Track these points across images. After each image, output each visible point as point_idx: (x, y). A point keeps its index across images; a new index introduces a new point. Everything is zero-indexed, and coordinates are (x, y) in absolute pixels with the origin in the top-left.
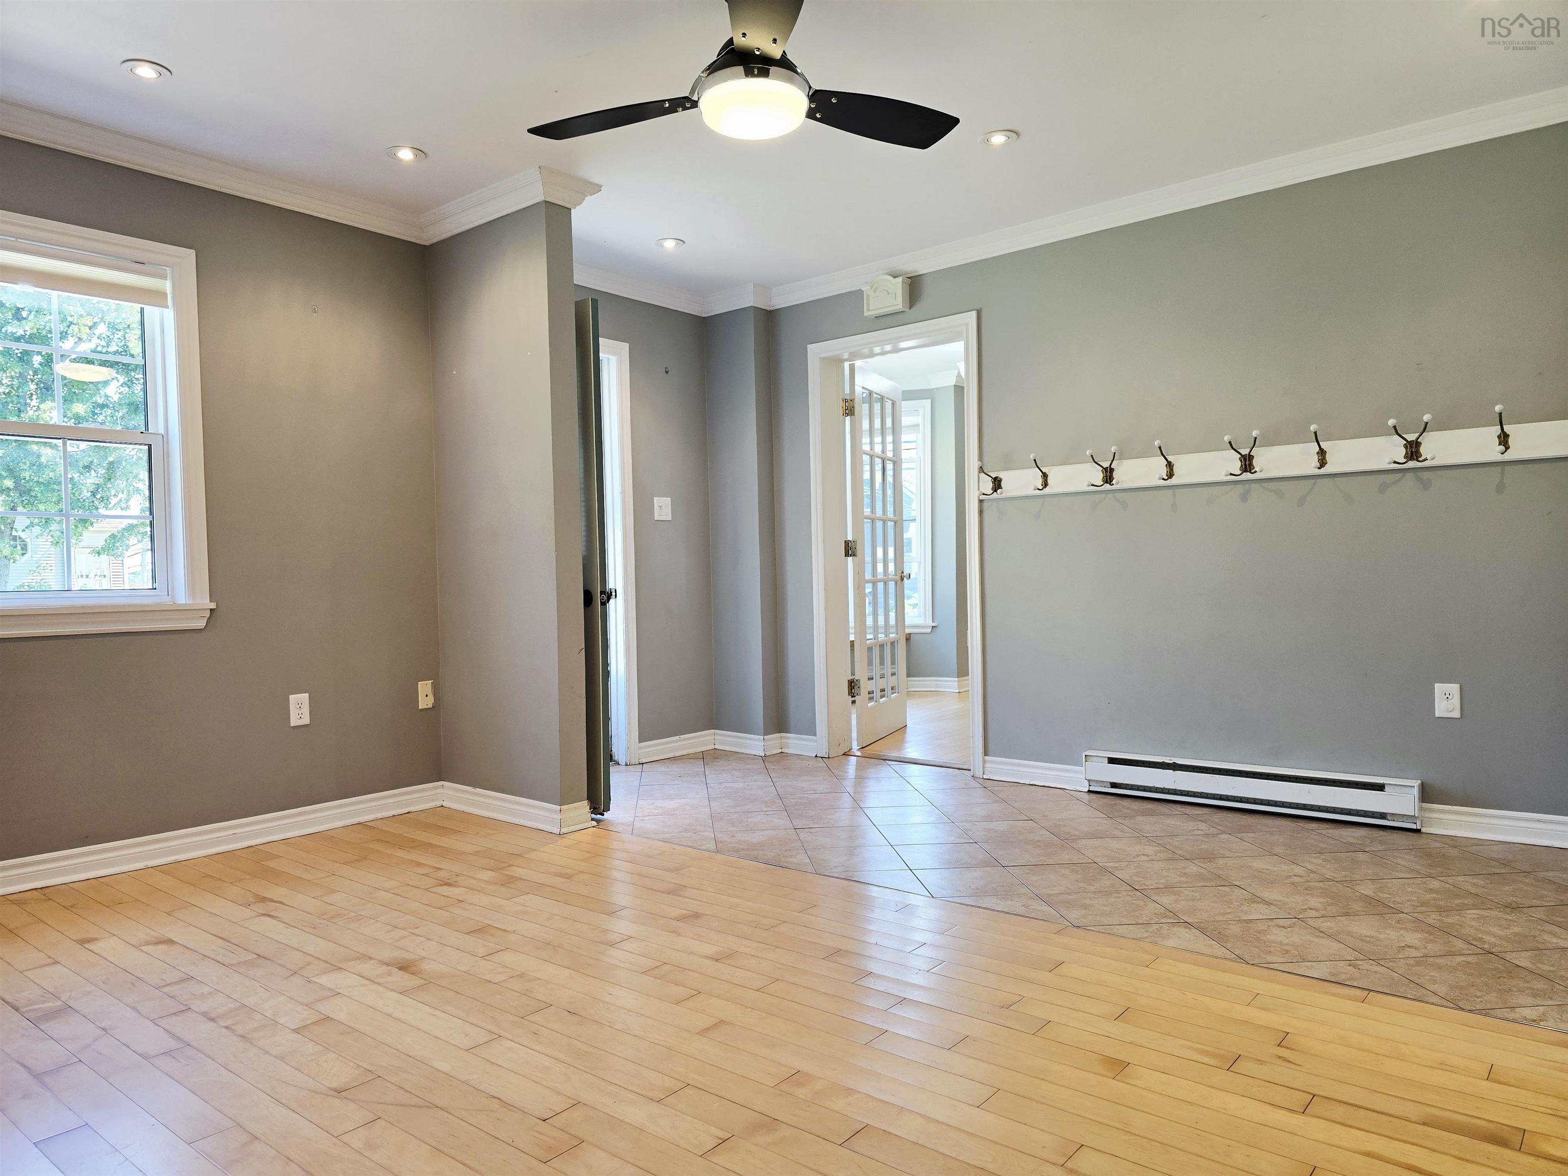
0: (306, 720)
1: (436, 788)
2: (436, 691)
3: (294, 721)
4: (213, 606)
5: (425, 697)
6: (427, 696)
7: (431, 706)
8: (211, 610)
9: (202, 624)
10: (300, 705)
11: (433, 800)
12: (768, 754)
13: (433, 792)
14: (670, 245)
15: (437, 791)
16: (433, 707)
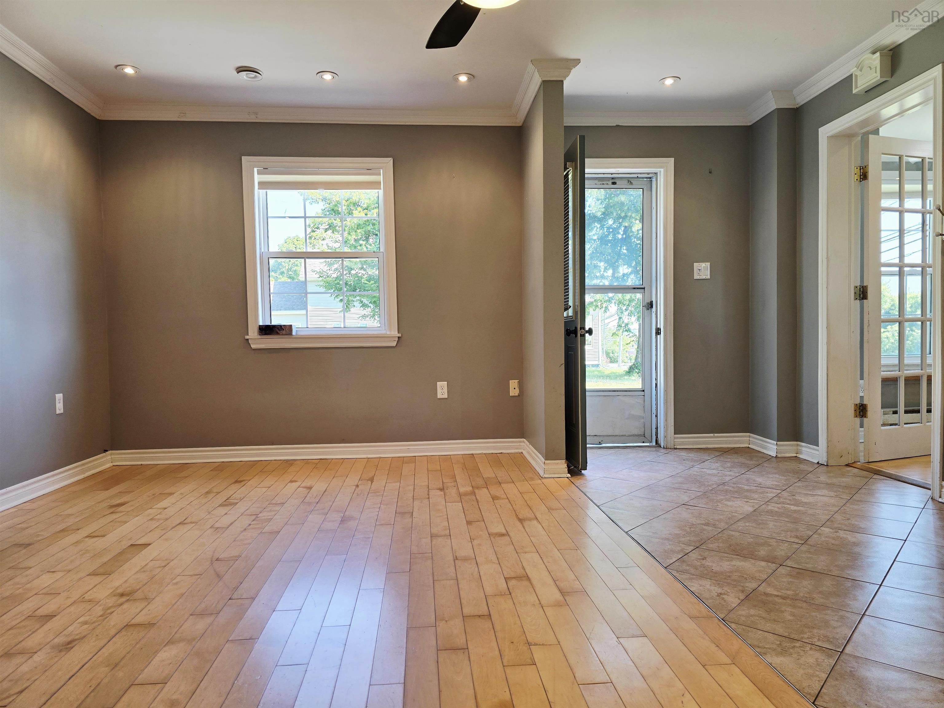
0: (446, 396)
1: (520, 442)
2: (521, 386)
3: (439, 396)
4: (400, 335)
5: (514, 388)
6: (515, 389)
7: (517, 395)
8: (398, 337)
9: (394, 344)
10: (442, 388)
11: (517, 448)
12: (779, 455)
13: (518, 444)
14: (669, 82)
15: (521, 444)
16: (519, 395)
